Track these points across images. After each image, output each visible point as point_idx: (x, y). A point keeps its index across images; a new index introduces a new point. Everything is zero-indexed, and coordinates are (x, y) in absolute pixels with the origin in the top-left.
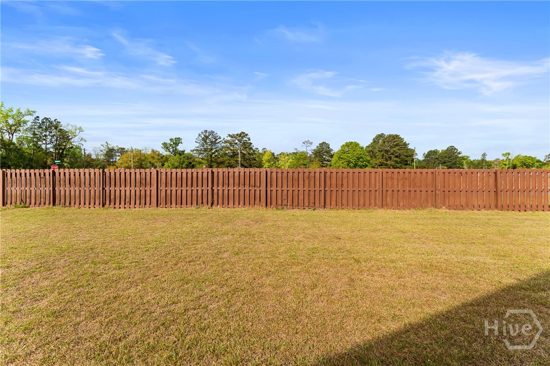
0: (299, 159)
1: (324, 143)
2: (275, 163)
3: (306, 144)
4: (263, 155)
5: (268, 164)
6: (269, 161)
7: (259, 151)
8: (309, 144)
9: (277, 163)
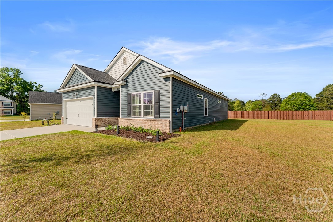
0: (256, 105)
1: (276, 94)
2: (242, 107)
3: (262, 95)
4: (234, 102)
5: (237, 108)
6: (238, 107)
7: (232, 100)
8: (264, 96)
9: (244, 107)
